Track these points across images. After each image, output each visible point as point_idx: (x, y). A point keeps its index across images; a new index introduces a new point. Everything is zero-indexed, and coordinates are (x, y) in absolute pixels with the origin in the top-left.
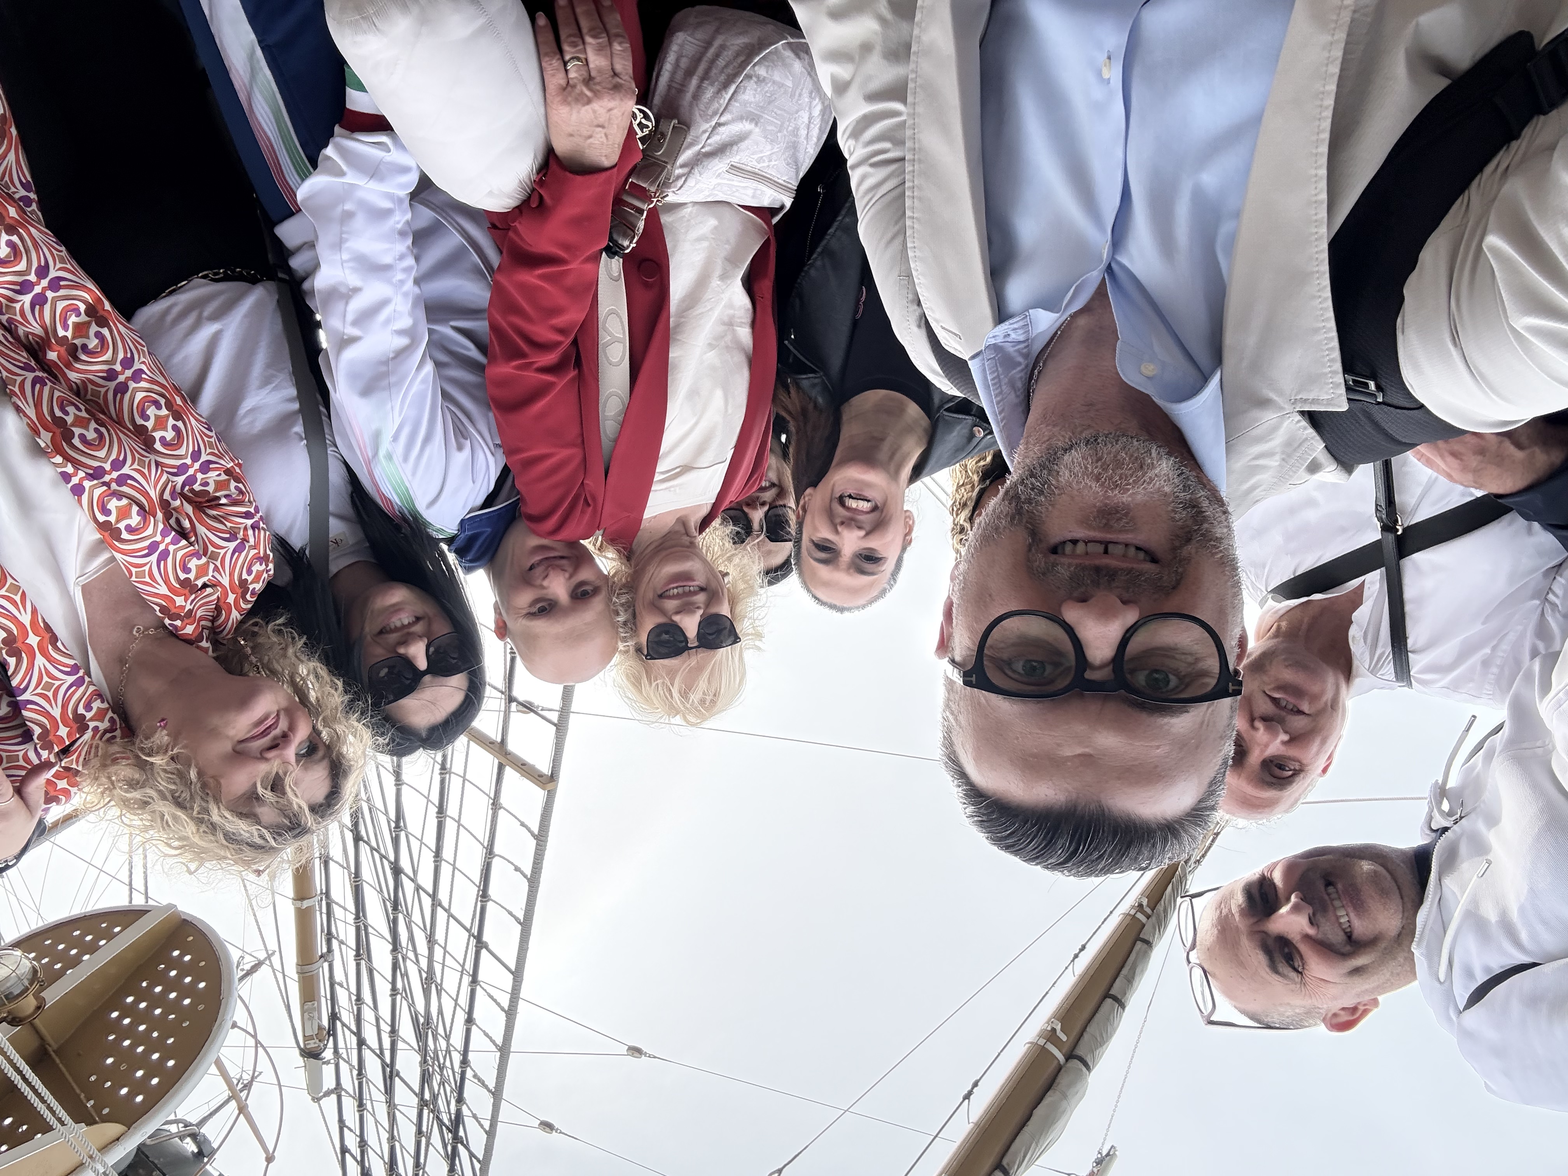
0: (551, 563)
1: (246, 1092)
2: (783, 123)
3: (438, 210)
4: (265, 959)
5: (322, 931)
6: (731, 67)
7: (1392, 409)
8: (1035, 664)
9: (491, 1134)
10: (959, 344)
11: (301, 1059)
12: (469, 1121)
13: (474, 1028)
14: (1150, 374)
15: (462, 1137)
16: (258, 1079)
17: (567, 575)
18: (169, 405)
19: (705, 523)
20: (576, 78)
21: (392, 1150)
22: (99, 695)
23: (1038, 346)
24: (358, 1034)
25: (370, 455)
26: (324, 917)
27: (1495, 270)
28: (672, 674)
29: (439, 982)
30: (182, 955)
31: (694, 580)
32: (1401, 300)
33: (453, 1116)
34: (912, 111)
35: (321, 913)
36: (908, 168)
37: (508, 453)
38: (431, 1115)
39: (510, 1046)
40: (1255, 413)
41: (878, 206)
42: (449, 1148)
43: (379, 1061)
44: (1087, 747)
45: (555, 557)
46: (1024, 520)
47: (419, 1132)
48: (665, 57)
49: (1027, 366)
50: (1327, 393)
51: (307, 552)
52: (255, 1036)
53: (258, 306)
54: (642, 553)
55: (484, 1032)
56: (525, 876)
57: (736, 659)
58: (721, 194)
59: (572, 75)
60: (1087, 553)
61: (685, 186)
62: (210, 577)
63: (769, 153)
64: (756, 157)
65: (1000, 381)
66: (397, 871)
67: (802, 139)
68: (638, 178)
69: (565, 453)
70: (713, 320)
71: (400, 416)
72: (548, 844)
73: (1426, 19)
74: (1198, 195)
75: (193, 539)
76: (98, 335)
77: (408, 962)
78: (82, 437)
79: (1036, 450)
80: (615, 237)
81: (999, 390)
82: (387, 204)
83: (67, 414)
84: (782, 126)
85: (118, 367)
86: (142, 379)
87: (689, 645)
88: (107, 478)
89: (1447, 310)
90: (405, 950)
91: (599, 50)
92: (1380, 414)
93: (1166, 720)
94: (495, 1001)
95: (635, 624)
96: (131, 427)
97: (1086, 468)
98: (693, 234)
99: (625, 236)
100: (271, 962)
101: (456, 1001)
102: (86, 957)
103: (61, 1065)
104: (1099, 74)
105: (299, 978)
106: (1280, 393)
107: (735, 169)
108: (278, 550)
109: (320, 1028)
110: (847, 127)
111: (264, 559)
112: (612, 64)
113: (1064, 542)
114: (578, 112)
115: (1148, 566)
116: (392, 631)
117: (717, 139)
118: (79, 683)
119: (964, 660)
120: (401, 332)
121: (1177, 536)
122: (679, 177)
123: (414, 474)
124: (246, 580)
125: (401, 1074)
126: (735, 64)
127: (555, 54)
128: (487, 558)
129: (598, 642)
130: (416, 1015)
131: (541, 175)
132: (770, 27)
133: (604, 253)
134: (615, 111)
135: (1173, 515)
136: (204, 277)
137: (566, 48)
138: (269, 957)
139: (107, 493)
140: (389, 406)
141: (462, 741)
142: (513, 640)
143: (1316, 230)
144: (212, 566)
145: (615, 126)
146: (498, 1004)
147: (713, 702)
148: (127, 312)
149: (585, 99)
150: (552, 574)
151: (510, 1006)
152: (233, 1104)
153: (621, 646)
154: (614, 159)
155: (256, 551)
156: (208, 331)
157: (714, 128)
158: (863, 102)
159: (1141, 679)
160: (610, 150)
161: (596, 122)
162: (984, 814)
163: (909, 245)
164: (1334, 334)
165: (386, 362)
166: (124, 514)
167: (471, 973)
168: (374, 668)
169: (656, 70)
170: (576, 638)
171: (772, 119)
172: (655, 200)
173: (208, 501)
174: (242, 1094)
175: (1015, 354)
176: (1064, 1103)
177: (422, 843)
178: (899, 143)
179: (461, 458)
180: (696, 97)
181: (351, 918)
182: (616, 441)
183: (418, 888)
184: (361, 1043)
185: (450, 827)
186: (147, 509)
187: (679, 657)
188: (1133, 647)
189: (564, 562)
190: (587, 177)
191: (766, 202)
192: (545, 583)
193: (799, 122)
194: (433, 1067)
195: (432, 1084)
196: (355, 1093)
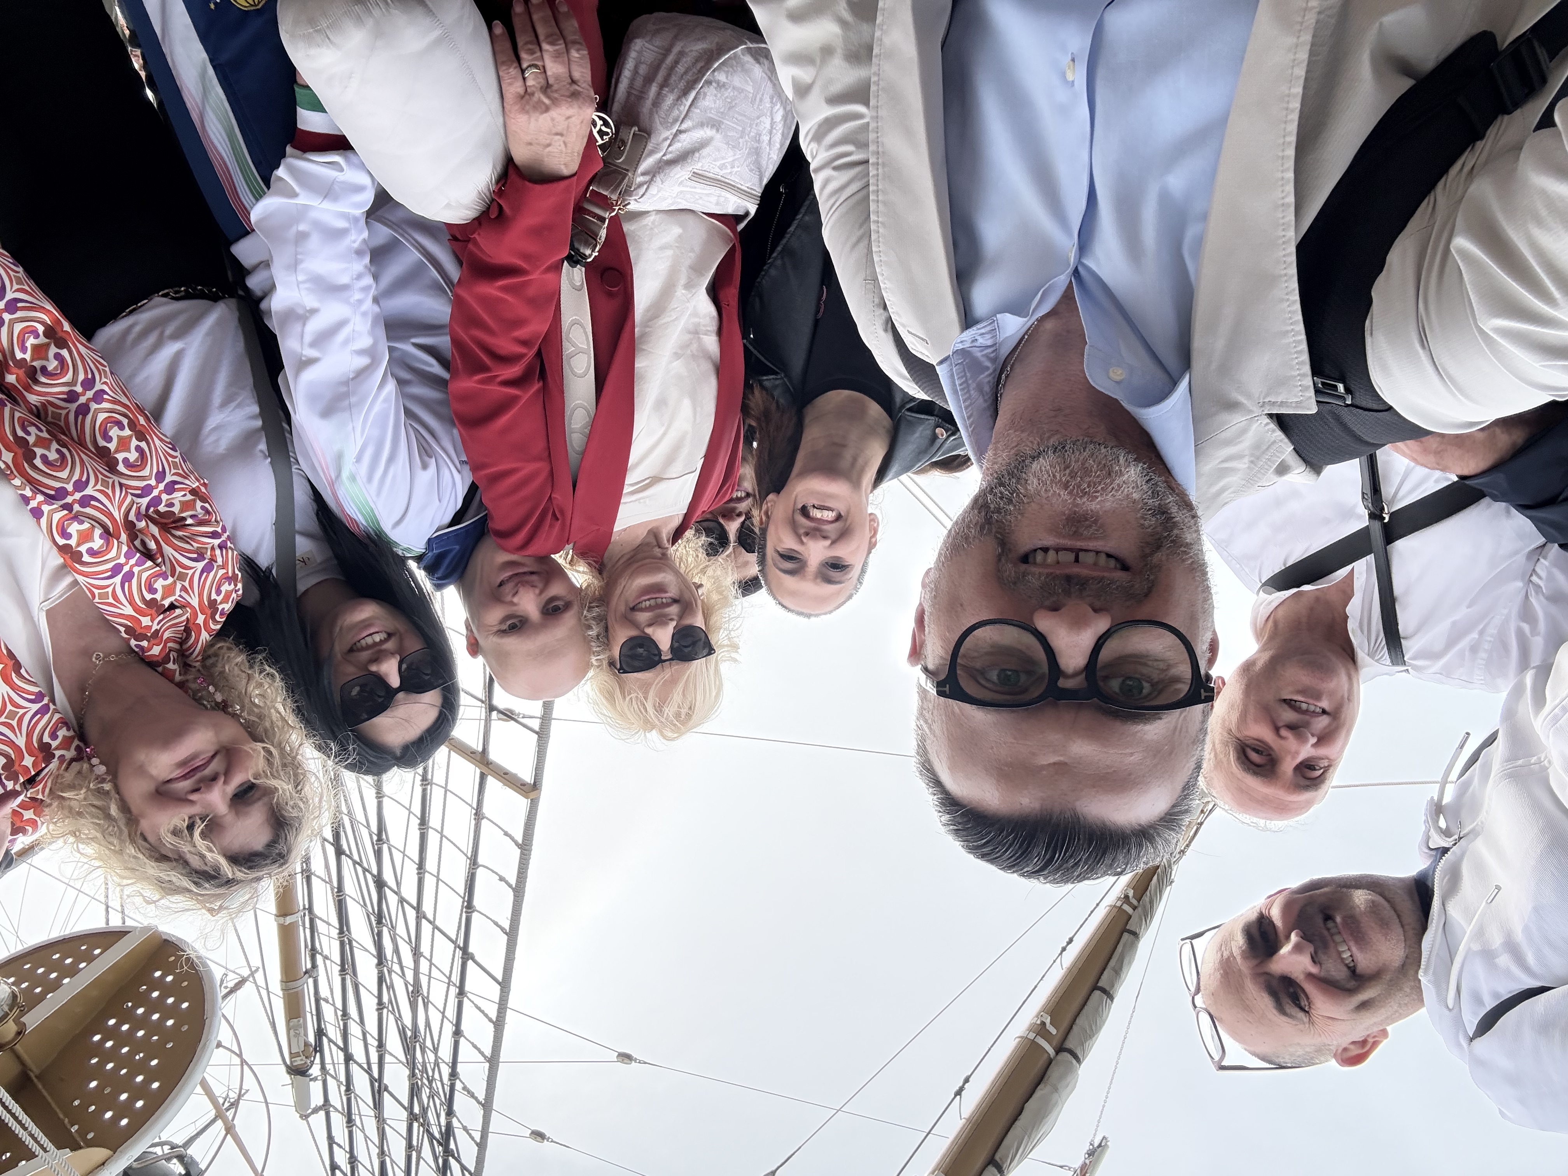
0: (521, 579)
1: (233, 1110)
2: (744, 129)
3: (394, 226)
4: (249, 976)
5: (306, 946)
6: (690, 74)
7: (1360, 411)
8: (1009, 673)
9: (482, 1146)
10: (927, 349)
11: (288, 1076)
12: (459, 1133)
13: (462, 1040)
14: (1118, 378)
15: (452, 1150)
16: (245, 1097)
17: (537, 591)
18: (133, 425)
19: (678, 534)
20: (534, 86)
21: (383, 1165)
22: (64, 722)
23: (1005, 351)
24: (345, 1049)
25: (333, 477)
26: (308, 931)
27: (1463, 272)
28: (645, 688)
29: (426, 995)
30: (164, 976)
31: (666, 592)
32: (1368, 303)
33: (443, 1129)
34: (875, 114)
35: (304, 930)
36: (872, 169)
37: (475, 469)
38: (421, 1129)
39: (499, 1056)
40: (1224, 416)
41: (843, 209)
42: (440, 1161)
43: (367, 1076)
44: (1061, 755)
45: (524, 573)
46: (994, 530)
47: (410, 1146)
48: (623, 63)
49: (995, 371)
50: (1296, 396)
51: (274, 571)
52: (240, 1055)
53: (219, 323)
54: (614, 566)
55: (472, 1044)
56: (510, 886)
57: (712, 672)
58: (684, 202)
59: (530, 83)
60: (1058, 563)
61: (647, 194)
62: (177, 597)
63: (731, 159)
64: (718, 163)
65: (968, 386)
66: (380, 884)
67: (765, 144)
68: (599, 184)
69: (530, 468)
70: (680, 328)
71: (362, 435)
72: (532, 853)
73: (1389, 19)
74: (1165, 198)
75: (160, 560)
76: (58, 356)
77: (394, 975)
78: (44, 458)
79: (1004, 456)
80: (576, 245)
81: (967, 395)
82: (342, 224)
83: (28, 434)
84: (743, 132)
85: (79, 389)
86: (103, 400)
87: (663, 658)
88: (69, 499)
89: (1415, 314)
90: (390, 963)
91: (557, 57)
92: (1348, 416)
93: (1140, 727)
94: (482, 1012)
95: (607, 637)
96: (93, 450)
97: (1054, 476)
98: (657, 243)
99: (587, 244)
100: (254, 979)
101: (443, 1013)
102: (66, 981)
103: (43, 1091)
104: (1063, 75)
105: (284, 994)
106: (1249, 396)
107: (698, 176)
108: (246, 571)
109: (307, 1044)
110: (810, 130)
111: (233, 579)
112: (570, 72)
113: (1035, 550)
114: (537, 120)
115: (1119, 575)
116: (363, 649)
117: (678, 146)
118: (44, 710)
119: (937, 669)
120: (361, 352)
121: (1147, 543)
122: (640, 185)
123: (379, 493)
124: (215, 600)
125: (390, 1089)
126: (694, 70)
127: (513, 62)
128: (456, 575)
129: (569, 659)
130: (404, 1029)
131: (500, 185)
132: (729, 32)
133: (565, 262)
134: (573, 119)
135: (1142, 522)
136: (164, 296)
137: (524, 55)
138: (252, 974)
139: (68, 517)
140: (350, 427)
141: (442, 753)
142: (485, 656)
143: (1283, 233)
144: (179, 586)
145: (574, 135)
146: (486, 1015)
147: (689, 716)
148: (88, 331)
149: (543, 107)
150: (522, 591)
151: (498, 1017)
152: (219, 1123)
153: (593, 659)
154: (574, 167)
155: (224, 571)
156: (170, 349)
157: (675, 135)
158: (824, 105)
159: (1115, 685)
160: (569, 159)
161: (554, 130)
162: (960, 824)
163: (874, 249)
164: (1303, 337)
165: (346, 383)
166: (85, 537)
167: (458, 985)
168: (345, 688)
169: (615, 76)
170: (549, 655)
171: (735, 126)
172: (617, 208)
173: (174, 522)
174: (228, 1114)
175: (983, 359)
176: (1055, 1096)
177: (404, 855)
178: (862, 145)
179: (426, 477)
180: (656, 104)
181: (335, 933)
182: (584, 453)
183: (402, 900)
184: (348, 1058)
185: (433, 838)
186: (111, 530)
187: (653, 670)
188: (1105, 654)
189: (534, 578)
190: (545, 186)
191: (730, 209)
192: (515, 600)
193: (761, 128)
194: (421, 1080)
195: (421, 1098)
196: (343, 1109)
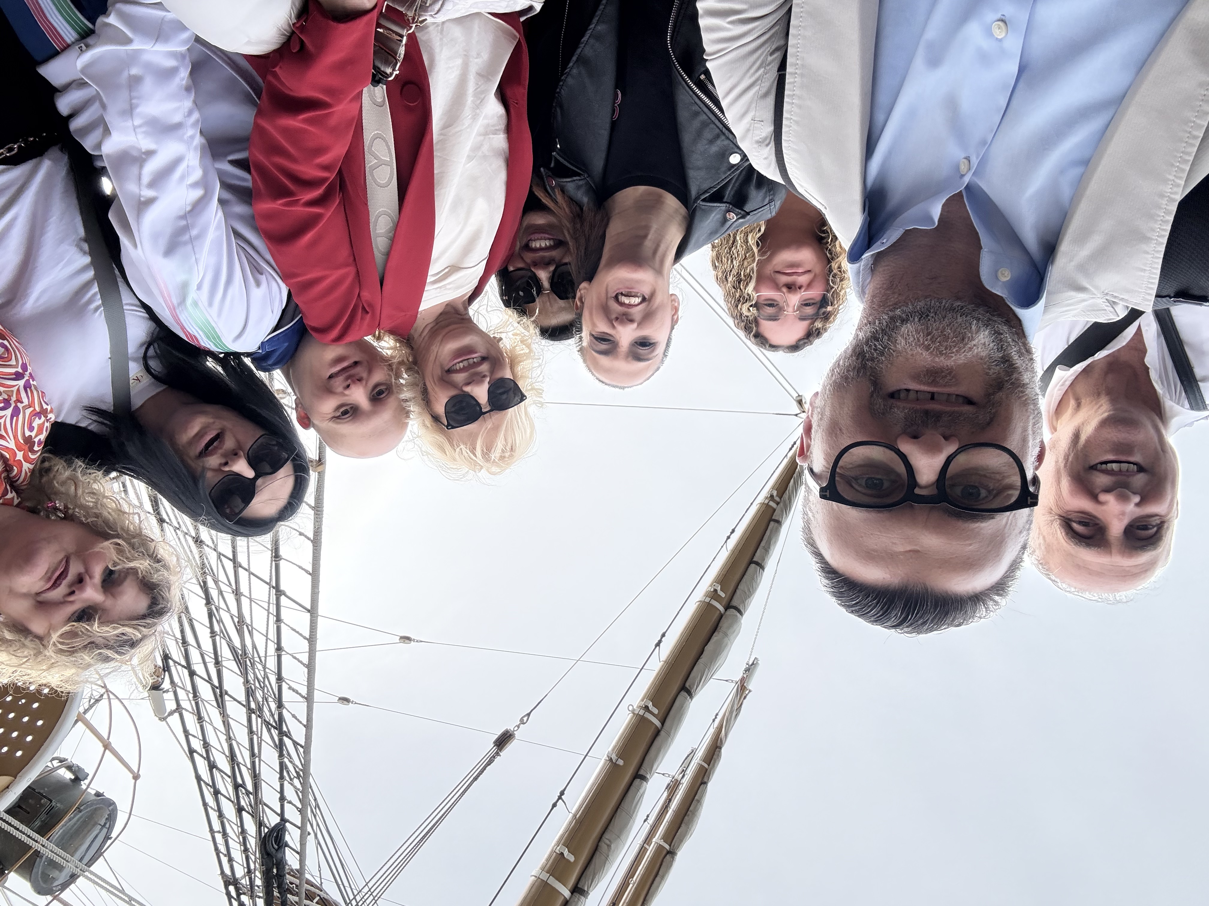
9: (308, 726)
11: (146, 692)
13: (283, 654)
15: (285, 732)
17: (363, 381)
21: (231, 747)
24: (188, 667)
28: (472, 438)
29: (249, 623)
31: (475, 352)
33: (276, 718)
38: (259, 719)
39: (315, 663)
42: (277, 740)
43: (209, 685)
44: (915, 545)
46: (868, 374)
47: (251, 732)
52: (105, 687)
55: (292, 656)
56: (309, 538)
57: (524, 416)
60: (917, 400)
61: (443, 9)
69: (339, 272)
70: (474, 132)
77: (221, 611)
87: (484, 410)
90: (216, 603)
93: (977, 525)
94: (298, 632)
101: (266, 636)
109: (156, 667)
113: (901, 391)
115: (966, 409)
120: (194, 185)
121: (991, 385)
123: (219, 315)
124: (30, 436)
125: (229, 693)
130: (234, 649)
131: (300, 20)
135: (988, 371)
140: (194, 259)
146: (301, 635)
147: (511, 456)
150: (351, 383)
151: (310, 635)
155: (32, 409)
159: (958, 492)
167: (275, 614)
176: (726, 639)
182: (389, 253)
183: (220, 555)
184: (192, 674)
187: (476, 422)
188: (952, 469)
190: (349, 24)
194: (254, 685)
195: (256, 697)
196: (193, 710)
